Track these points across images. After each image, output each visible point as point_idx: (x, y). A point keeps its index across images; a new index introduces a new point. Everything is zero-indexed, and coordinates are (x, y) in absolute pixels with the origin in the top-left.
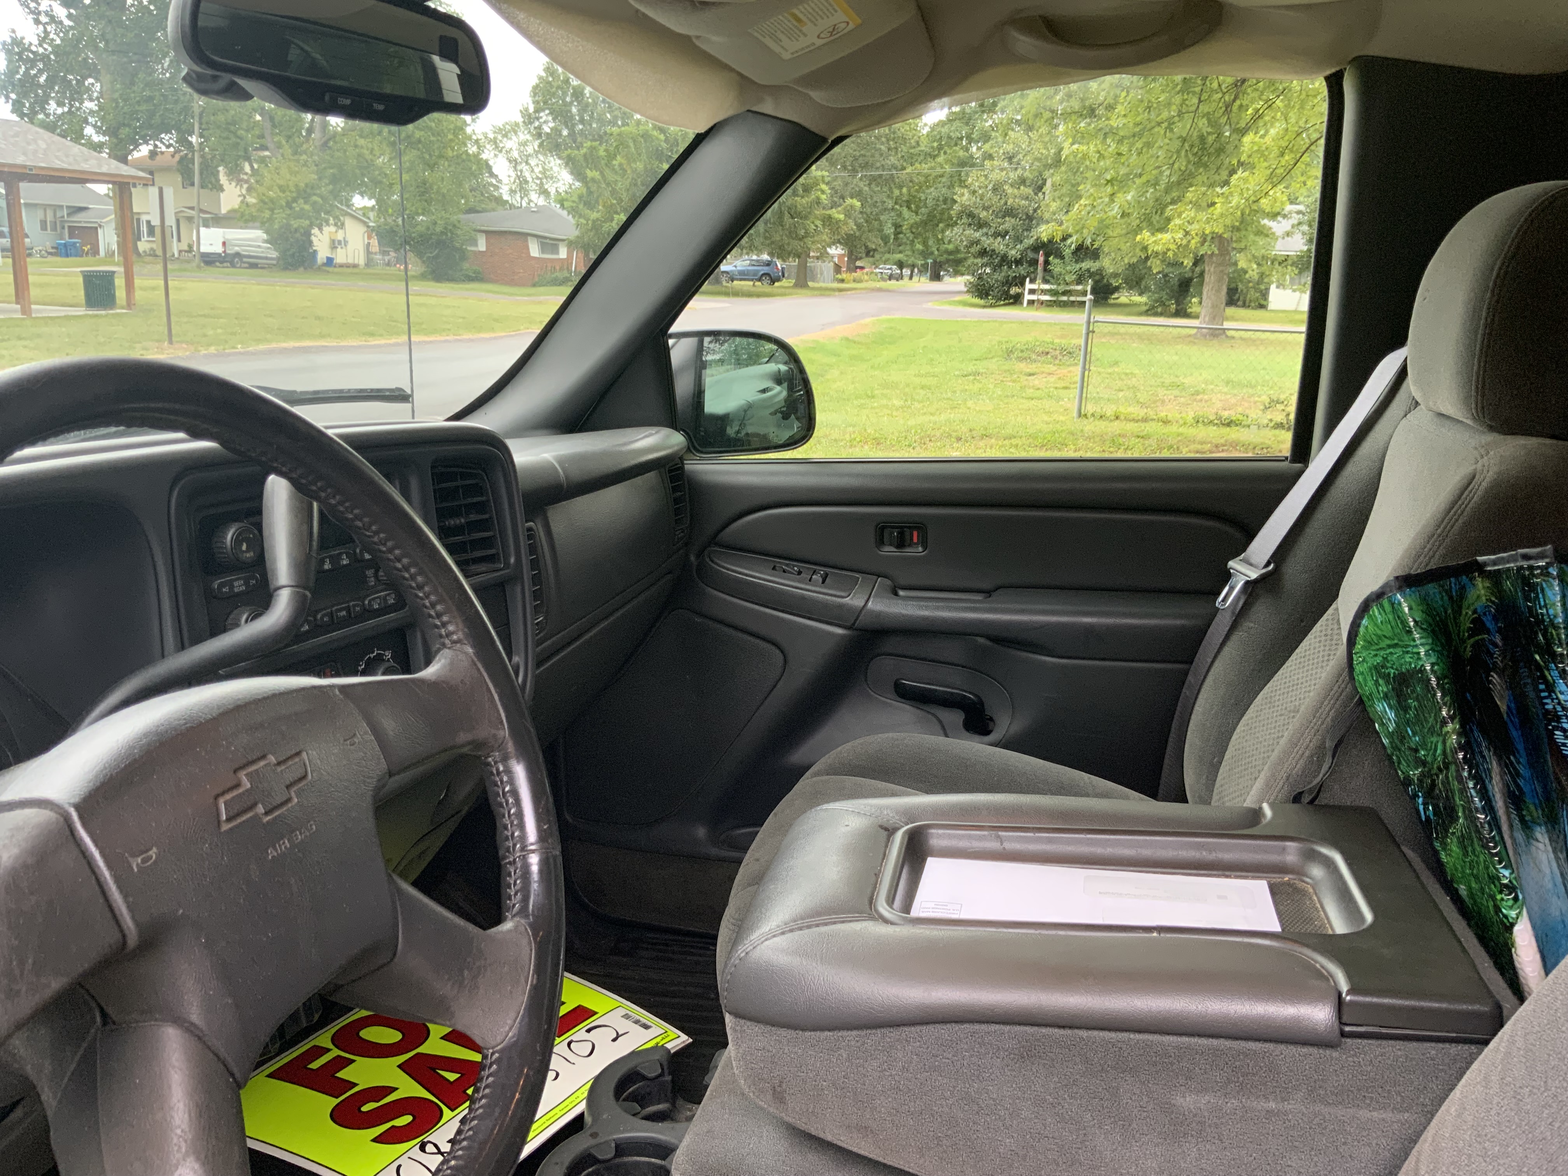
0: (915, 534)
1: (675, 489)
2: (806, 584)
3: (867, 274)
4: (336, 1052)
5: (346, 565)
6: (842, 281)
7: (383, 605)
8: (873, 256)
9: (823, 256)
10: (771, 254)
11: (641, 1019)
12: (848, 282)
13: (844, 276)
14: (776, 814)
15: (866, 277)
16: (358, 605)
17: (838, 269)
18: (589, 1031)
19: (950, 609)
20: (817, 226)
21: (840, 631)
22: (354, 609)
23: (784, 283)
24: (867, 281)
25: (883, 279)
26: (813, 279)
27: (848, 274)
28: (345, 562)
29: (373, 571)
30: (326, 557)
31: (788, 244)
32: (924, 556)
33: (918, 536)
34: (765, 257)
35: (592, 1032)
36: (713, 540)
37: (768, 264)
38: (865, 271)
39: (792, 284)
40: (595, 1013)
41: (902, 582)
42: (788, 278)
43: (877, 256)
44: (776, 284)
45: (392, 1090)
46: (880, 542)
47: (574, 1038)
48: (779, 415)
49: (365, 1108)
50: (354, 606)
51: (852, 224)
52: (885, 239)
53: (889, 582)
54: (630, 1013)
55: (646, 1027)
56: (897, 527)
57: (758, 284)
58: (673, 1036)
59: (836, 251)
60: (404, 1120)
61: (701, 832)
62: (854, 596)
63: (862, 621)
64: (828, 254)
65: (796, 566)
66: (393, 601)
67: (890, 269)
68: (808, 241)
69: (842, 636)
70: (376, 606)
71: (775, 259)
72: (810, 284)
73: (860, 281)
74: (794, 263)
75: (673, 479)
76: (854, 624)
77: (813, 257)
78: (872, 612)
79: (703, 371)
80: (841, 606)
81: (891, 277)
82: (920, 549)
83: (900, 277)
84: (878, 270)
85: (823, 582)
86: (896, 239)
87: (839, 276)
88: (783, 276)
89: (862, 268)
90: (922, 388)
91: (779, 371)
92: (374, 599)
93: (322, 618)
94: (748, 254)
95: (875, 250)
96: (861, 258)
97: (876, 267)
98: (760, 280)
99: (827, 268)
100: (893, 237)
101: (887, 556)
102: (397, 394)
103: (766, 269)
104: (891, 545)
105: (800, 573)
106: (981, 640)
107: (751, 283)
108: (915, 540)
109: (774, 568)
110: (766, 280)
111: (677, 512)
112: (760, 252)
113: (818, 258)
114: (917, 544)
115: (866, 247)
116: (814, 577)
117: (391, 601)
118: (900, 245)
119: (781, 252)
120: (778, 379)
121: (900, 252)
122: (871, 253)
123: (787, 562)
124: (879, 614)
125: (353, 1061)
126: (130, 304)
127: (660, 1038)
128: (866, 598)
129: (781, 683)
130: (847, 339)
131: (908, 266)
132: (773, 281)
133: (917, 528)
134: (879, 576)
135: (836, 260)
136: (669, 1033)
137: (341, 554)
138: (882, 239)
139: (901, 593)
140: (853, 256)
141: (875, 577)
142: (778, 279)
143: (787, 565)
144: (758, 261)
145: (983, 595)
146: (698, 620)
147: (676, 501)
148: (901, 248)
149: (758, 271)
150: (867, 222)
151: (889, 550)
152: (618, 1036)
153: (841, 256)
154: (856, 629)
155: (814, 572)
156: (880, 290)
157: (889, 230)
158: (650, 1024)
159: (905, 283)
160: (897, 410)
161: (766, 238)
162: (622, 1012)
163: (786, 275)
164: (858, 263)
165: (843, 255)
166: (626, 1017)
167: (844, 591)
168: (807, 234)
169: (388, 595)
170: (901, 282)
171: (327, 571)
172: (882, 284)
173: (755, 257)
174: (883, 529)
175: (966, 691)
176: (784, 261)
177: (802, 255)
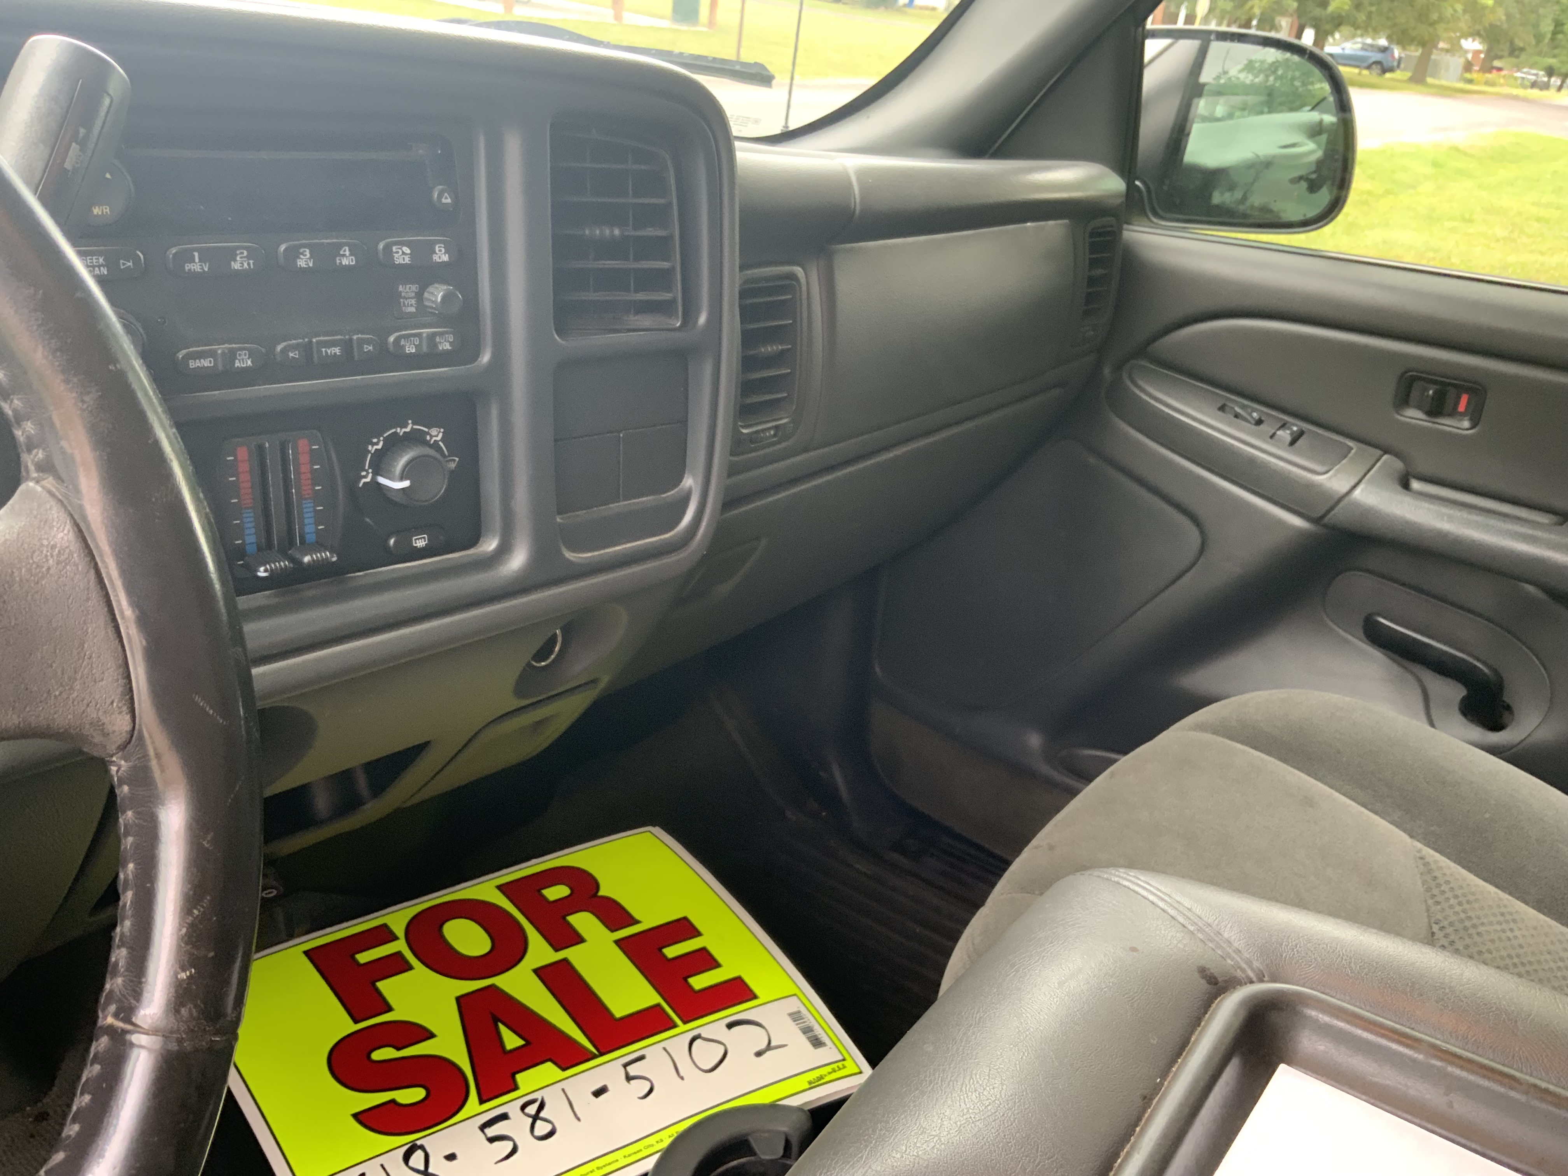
0: (1464, 399)
1: (1094, 263)
2: (1264, 441)
3: (1504, 77)
4: (400, 946)
5: (348, 268)
6: (1470, 81)
7: (425, 349)
8: (1518, 57)
9: (1455, 48)
10: (1389, 38)
11: (817, 1027)
12: (1478, 83)
13: (1474, 76)
14: (1112, 775)
15: (1502, 81)
16: (368, 341)
17: (1468, 67)
18: (730, 1026)
19: (1487, 529)
20: (1455, 11)
21: (1297, 522)
22: (360, 348)
23: (1398, 75)
24: (1501, 85)
25: (1524, 87)
26: (1433, 76)
27: (1481, 74)
28: (345, 262)
29: (415, 288)
30: (305, 246)
31: (1414, 28)
32: (1465, 436)
33: (1468, 403)
34: (1383, 42)
35: (736, 1029)
36: (1143, 351)
37: (1384, 50)
38: (1503, 73)
39: (1406, 78)
40: (755, 997)
41: (1423, 467)
42: (1405, 70)
43: (1523, 56)
44: (1388, 75)
45: (427, 1035)
46: (1403, 400)
47: (705, 1032)
48: (1304, 185)
49: (377, 1055)
50: (361, 342)
51: (1501, 14)
52: (1539, 38)
53: (1399, 465)
54: (804, 1011)
55: (817, 1043)
56: (1435, 382)
57: (1365, 72)
58: (851, 1068)
59: (1472, 45)
60: (412, 1095)
61: (1035, 740)
62: (1335, 475)
63: (1338, 515)
64: (1461, 47)
65: (1254, 410)
66: (447, 346)
67: (1536, 75)
68: (1440, 27)
69: (1301, 532)
70: (410, 349)
71: (1392, 46)
72: (1429, 80)
73: (1493, 84)
74: (1416, 52)
75: (1094, 248)
76: (1323, 517)
77: (1442, 49)
78: (1357, 504)
79: (1195, 101)
80: (1310, 486)
81: (1534, 85)
82: (1466, 424)
83: (1546, 86)
84: (1519, 75)
85: (1293, 442)
86: (1553, 39)
87: (1468, 76)
88: (1398, 66)
89: (1500, 69)
90: (1539, 219)
91: (1321, 122)
92: (406, 337)
93: (284, 351)
94: (1362, 36)
95: (1522, 50)
96: (1500, 57)
97: (1519, 70)
98: (1368, 68)
99: (1456, 63)
100: (1549, 36)
101: (1408, 424)
102: (753, 71)
103: (1378, 57)
104: (1419, 408)
105: (1259, 422)
106: (1530, 588)
107: (1356, 71)
108: (1462, 408)
109: (1222, 408)
110: (1376, 69)
111: (1090, 298)
112: (1376, 32)
113: (1447, 51)
114: (1463, 415)
115: (1512, 43)
116: (1279, 433)
117: (445, 346)
118: (1555, 48)
119: (1402, 37)
120: (1315, 131)
121: (1554, 56)
122: (1517, 53)
123: (1246, 402)
124: (1367, 512)
125: (410, 968)
126: (711, 23)
127: (829, 1069)
128: (1352, 483)
129: (1189, 575)
130: (1457, 149)
131: (1560, 75)
132: (1384, 71)
133: (1467, 390)
134: (1386, 452)
135: (1470, 56)
136: (849, 1063)
137: (340, 246)
138: (1535, 36)
139: (1416, 485)
140: (1492, 54)
141: (1379, 452)
142: (1391, 70)
143: (1243, 407)
144: (1372, 46)
145: (1552, 516)
146: (1092, 460)
147: (1092, 281)
148: (1556, 51)
149: (1368, 58)
150: (1521, 13)
151: (1414, 416)
152: (769, 1047)
153: (1476, 53)
154: (1324, 526)
155: (1283, 426)
156: (1516, 98)
157: (1547, 27)
158: (824, 1038)
159: (1550, 95)
160: (1498, 240)
161: (1388, 18)
162: (793, 1005)
163: (1402, 66)
164: (1497, 63)
165: (1479, 52)
166: (796, 1017)
167: (1322, 463)
168: (1441, 19)
169: (441, 334)
170: (1545, 93)
171: (303, 271)
172: (1521, 92)
173: (1369, 41)
174: (1414, 379)
175: (1478, 660)
176: (1404, 48)
177: (1427, 44)
